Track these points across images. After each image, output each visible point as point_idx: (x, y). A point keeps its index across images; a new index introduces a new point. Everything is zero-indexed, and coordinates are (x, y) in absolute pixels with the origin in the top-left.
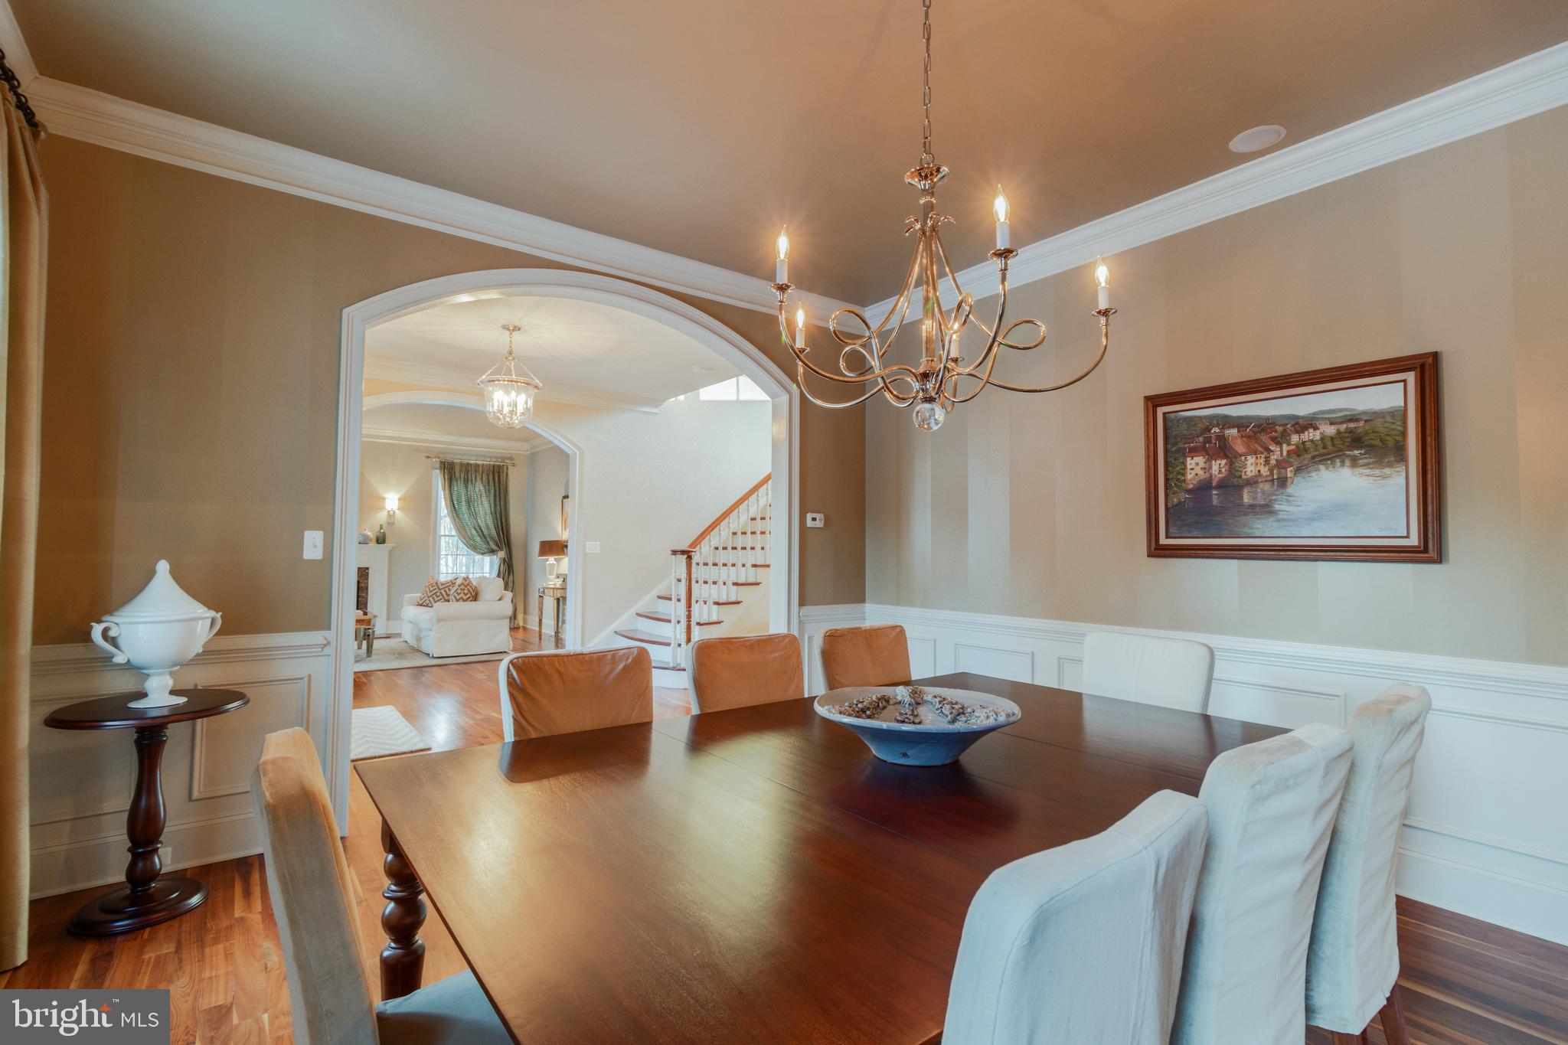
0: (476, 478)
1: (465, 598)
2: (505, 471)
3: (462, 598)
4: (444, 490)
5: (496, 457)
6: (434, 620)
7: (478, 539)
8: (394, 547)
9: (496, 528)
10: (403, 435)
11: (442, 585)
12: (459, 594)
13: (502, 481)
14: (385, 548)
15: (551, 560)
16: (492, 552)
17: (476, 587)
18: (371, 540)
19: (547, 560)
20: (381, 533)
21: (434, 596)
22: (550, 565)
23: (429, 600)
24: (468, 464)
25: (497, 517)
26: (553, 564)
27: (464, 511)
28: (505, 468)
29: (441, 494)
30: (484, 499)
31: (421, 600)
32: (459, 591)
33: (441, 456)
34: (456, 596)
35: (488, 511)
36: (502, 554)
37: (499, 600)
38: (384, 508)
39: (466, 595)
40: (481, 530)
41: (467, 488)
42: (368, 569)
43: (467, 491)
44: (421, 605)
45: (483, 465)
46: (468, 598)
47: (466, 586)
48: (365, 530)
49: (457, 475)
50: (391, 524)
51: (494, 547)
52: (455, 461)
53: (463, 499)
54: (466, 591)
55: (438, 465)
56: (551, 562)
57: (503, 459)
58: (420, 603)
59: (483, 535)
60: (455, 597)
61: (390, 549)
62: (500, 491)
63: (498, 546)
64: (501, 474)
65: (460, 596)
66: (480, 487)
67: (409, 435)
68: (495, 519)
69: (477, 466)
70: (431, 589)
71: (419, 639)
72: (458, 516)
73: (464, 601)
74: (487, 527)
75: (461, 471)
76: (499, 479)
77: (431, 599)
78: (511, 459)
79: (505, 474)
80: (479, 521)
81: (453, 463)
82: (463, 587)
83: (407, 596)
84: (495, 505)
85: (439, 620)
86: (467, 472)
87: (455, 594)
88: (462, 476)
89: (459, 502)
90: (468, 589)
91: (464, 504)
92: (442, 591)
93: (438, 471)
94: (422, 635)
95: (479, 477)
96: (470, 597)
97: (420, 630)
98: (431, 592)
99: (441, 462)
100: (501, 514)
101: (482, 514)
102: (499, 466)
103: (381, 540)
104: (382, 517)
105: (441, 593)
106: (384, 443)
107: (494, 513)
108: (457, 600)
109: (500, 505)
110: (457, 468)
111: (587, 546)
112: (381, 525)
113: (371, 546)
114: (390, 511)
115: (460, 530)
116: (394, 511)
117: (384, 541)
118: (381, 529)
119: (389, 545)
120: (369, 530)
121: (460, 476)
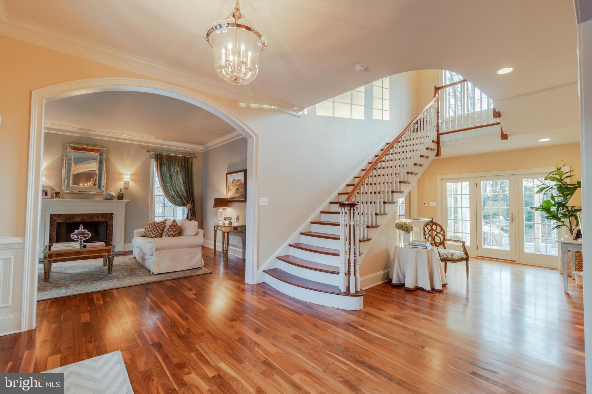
0: (175, 164)
1: (174, 234)
2: (191, 161)
3: (172, 234)
4: (157, 170)
5: (186, 153)
6: (154, 249)
7: (176, 197)
8: (128, 202)
9: (186, 192)
10: (134, 138)
11: (157, 224)
12: (170, 232)
13: (189, 165)
14: (123, 203)
15: (221, 209)
16: (184, 205)
17: (180, 227)
18: (114, 198)
19: (219, 209)
20: (120, 193)
21: (153, 231)
22: (220, 212)
23: (150, 233)
24: (171, 156)
25: (186, 186)
26: (222, 212)
27: (169, 182)
28: (191, 159)
29: (156, 172)
30: (180, 176)
31: (144, 233)
32: (170, 230)
33: (155, 151)
34: (168, 232)
35: (182, 183)
36: (189, 206)
37: (196, 235)
38: (121, 180)
39: (174, 232)
40: (178, 193)
41: (170, 169)
42: (113, 214)
43: (170, 171)
44: (145, 236)
45: (179, 156)
46: (176, 234)
47: (174, 227)
48: (111, 192)
49: (165, 161)
50: (126, 189)
51: (185, 202)
52: (163, 154)
53: (168, 175)
54: (174, 230)
55: (154, 156)
56: (221, 211)
57: (190, 154)
58: (144, 235)
59: (179, 196)
60: (167, 234)
61: (126, 203)
62: (188, 171)
63: (187, 201)
64: (189, 162)
65: (171, 233)
66: (177, 169)
67: (137, 139)
68: (185, 186)
69: (175, 157)
70: (151, 227)
71: (143, 259)
72: (165, 185)
73: (174, 236)
74: (181, 191)
75: (166, 159)
76: (188, 165)
77: (151, 232)
78: (194, 154)
79: (191, 162)
80: (177, 188)
81: (162, 155)
82: (172, 227)
83: (136, 231)
84: (186, 179)
85: (157, 249)
86: (170, 160)
87: (167, 231)
88: (168, 163)
89: (166, 177)
90: (176, 228)
91: (168, 178)
92: (158, 228)
93: (154, 160)
94: (146, 258)
95: (177, 164)
96: (177, 233)
97: (144, 254)
98: (150, 228)
99: (155, 154)
100: (189, 184)
101: (179, 183)
102: (188, 158)
103: (120, 197)
104: (121, 185)
105: (156, 229)
106: (122, 142)
107: (185, 184)
108: (169, 236)
109: (188, 179)
110: (165, 158)
111: (260, 201)
112: (121, 189)
113: (114, 201)
114: (126, 181)
115: (167, 192)
116: (128, 182)
117: (122, 199)
118: (120, 192)
119: (125, 201)
120: (113, 192)
121: (166, 162)
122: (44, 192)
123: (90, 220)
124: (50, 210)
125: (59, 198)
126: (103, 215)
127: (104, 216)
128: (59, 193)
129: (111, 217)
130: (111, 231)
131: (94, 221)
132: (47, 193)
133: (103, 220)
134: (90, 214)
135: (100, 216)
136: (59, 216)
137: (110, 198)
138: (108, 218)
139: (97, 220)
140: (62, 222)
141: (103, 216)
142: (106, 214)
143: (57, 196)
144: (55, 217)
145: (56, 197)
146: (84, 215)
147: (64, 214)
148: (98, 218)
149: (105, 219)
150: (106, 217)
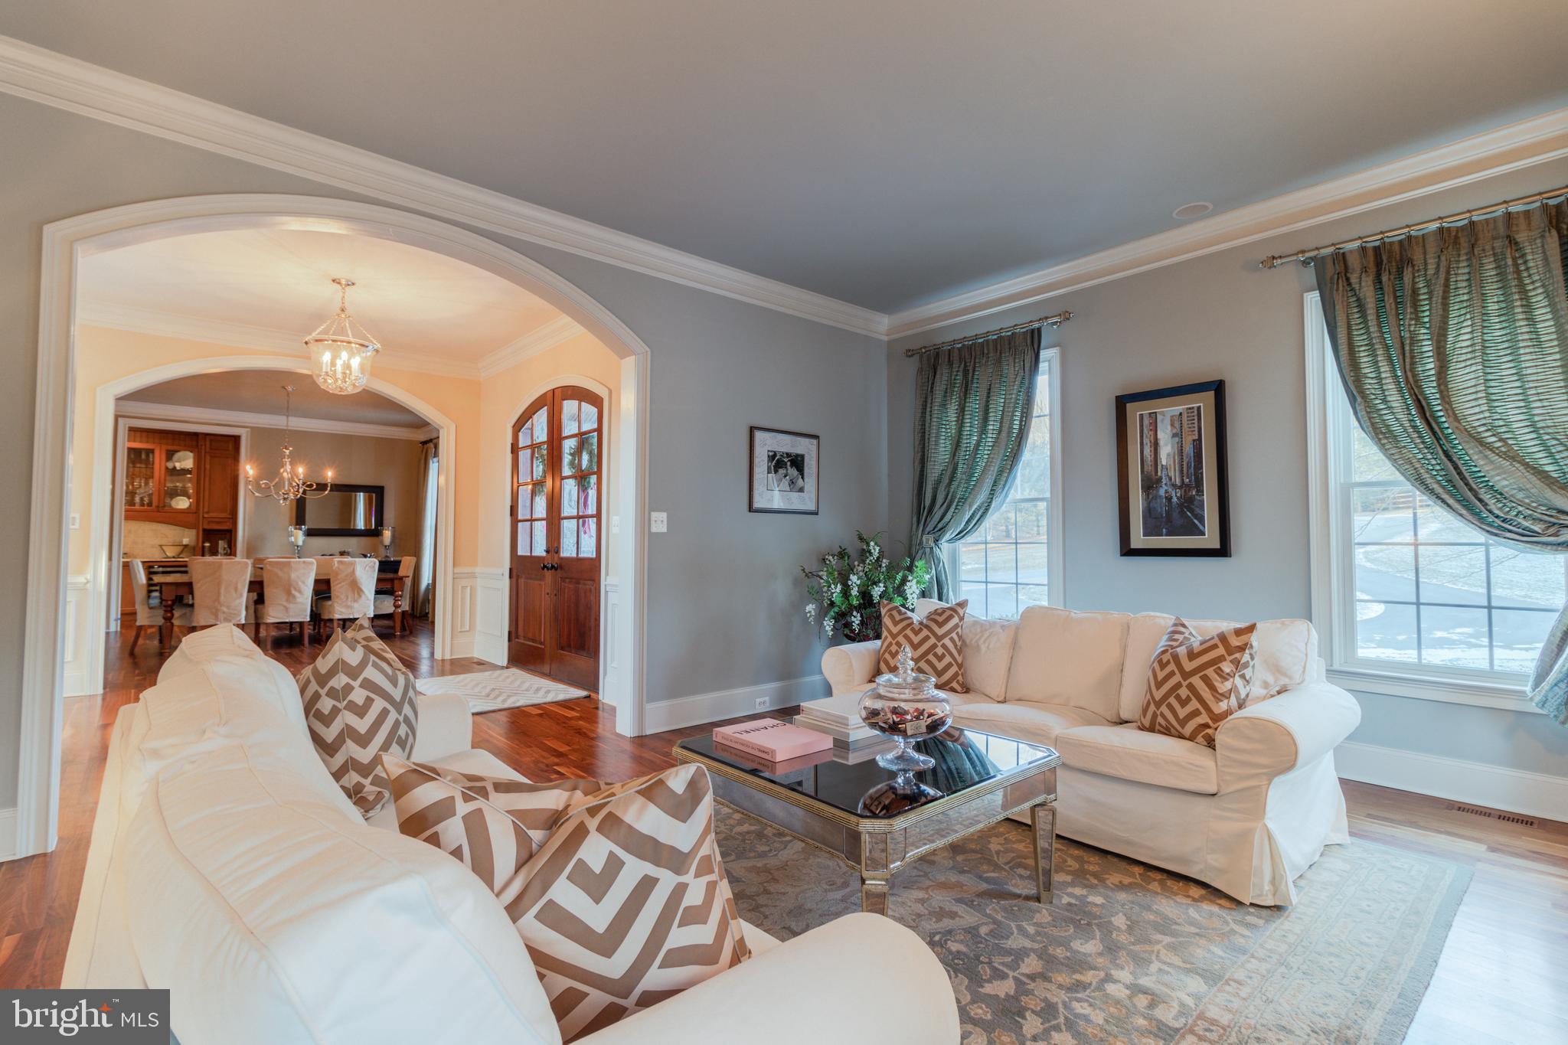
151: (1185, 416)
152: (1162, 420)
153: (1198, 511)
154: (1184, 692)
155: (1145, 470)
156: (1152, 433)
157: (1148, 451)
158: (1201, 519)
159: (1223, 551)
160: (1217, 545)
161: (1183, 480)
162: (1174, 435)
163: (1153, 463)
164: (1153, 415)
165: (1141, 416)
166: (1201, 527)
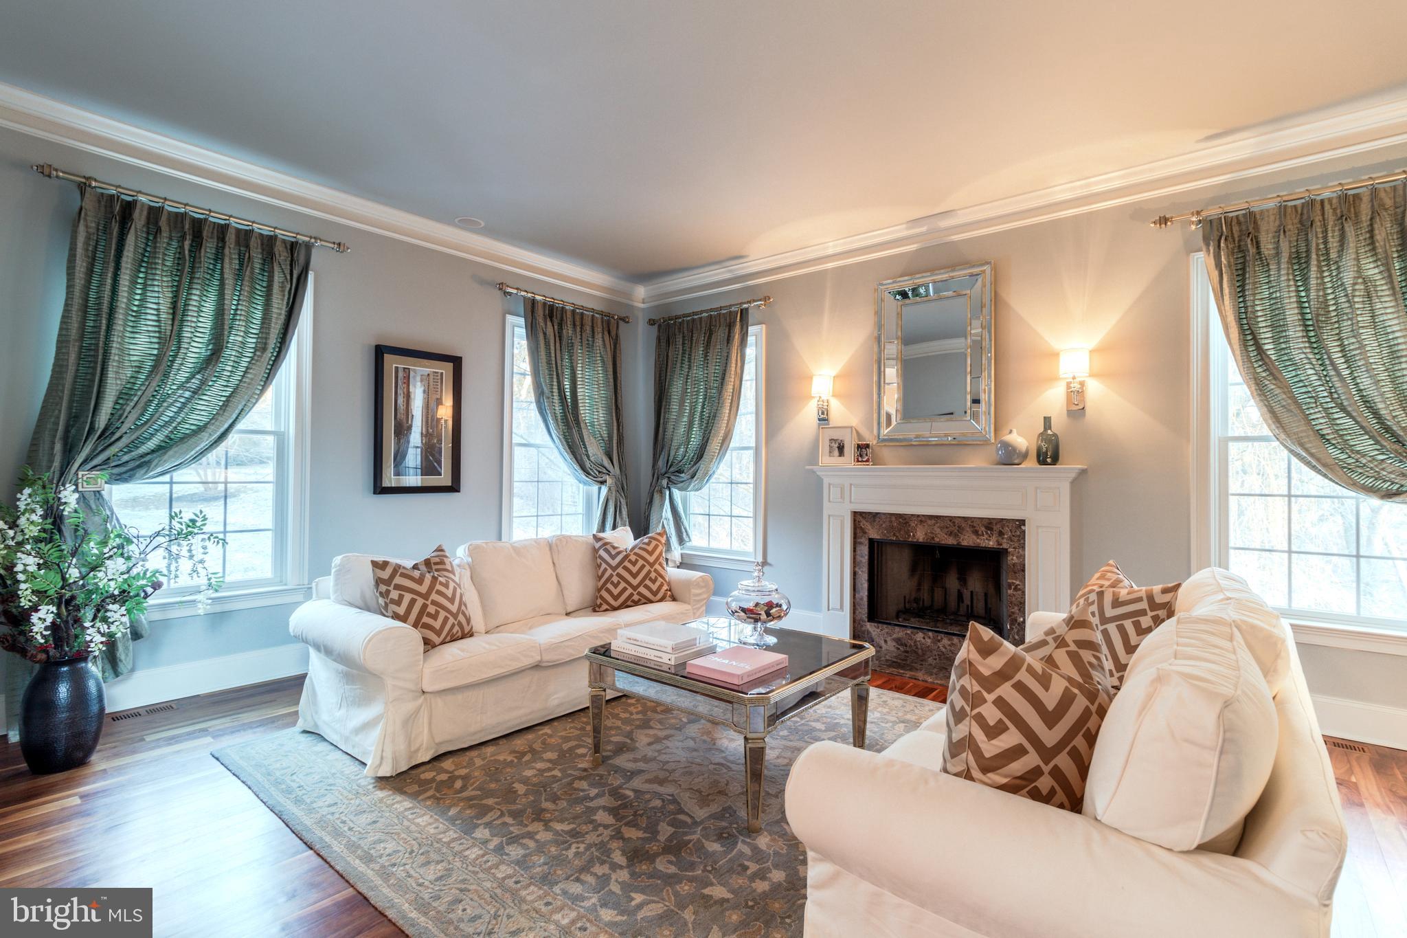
8: (1083, 472)
10: (1098, 186)
14: (1059, 479)
18: (1025, 456)
20: (1048, 436)
27: (1298, 357)
33: (1208, 208)
38: (1054, 378)
41: (1303, 280)
42: (1023, 522)
43: (1305, 288)
48: (1013, 433)
49: (1267, 248)
50: (1076, 411)
52: (1259, 207)
53: (1292, 314)
55: (1198, 239)
61: (1073, 475)
66: (1354, 262)
67: (1115, 181)
72: (1274, 374)
75: (1277, 232)
81: (1249, 215)
86: (1305, 226)
88: (1285, 251)
89: (1278, 328)
91: (1294, 332)
93: (1201, 255)
99: (1210, 225)
103: (1049, 455)
104: (1052, 400)
110: (1266, 227)
112: (1047, 421)
113: (1026, 469)
114: (1071, 383)
115: (1286, 418)
116: (1082, 384)
117: (1055, 459)
118: (1045, 429)
119: (1069, 467)
120: (1019, 434)
121: (1277, 248)
122: (837, 445)
123: (951, 541)
124: (852, 500)
125: (867, 461)
126: (991, 523)
127: (997, 528)
128: (867, 446)
129: (1019, 536)
130: (1020, 592)
131: (965, 543)
132: (843, 447)
133: (991, 543)
134: (951, 519)
135: (983, 529)
136: (874, 516)
137: (1010, 457)
138: (1010, 539)
139: (971, 544)
140: (879, 537)
141: (991, 529)
142: (1002, 520)
143: (861, 456)
144: (865, 522)
145: (860, 459)
146: (933, 522)
147: (884, 514)
148: (976, 533)
149: (998, 541)
150: (1001, 534)
151: (431, 377)
152: (414, 377)
153: (437, 455)
154: (615, 579)
155: (398, 417)
156: (405, 385)
157: (401, 400)
158: (440, 464)
159: (454, 488)
160: (449, 483)
161: (427, 430)
162: (424, 392)
163: (405, 412)
164: (407, 370)
165: (397, 368)
166: (439, 469)
